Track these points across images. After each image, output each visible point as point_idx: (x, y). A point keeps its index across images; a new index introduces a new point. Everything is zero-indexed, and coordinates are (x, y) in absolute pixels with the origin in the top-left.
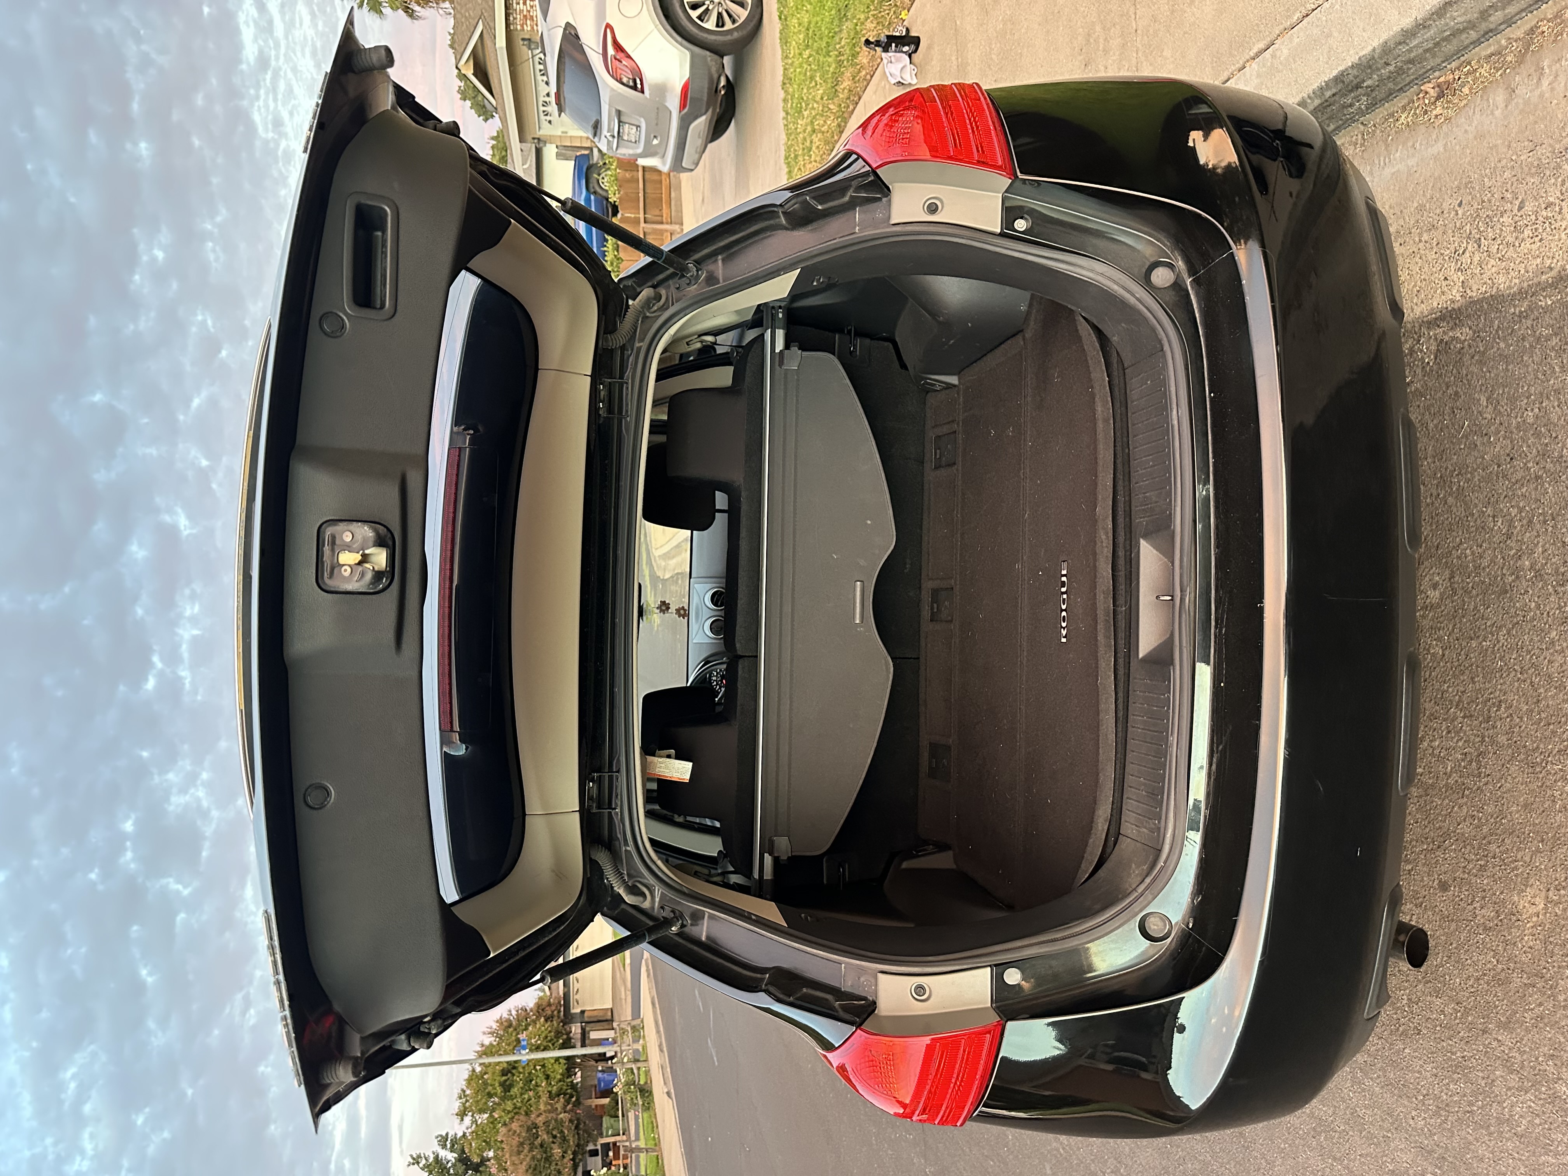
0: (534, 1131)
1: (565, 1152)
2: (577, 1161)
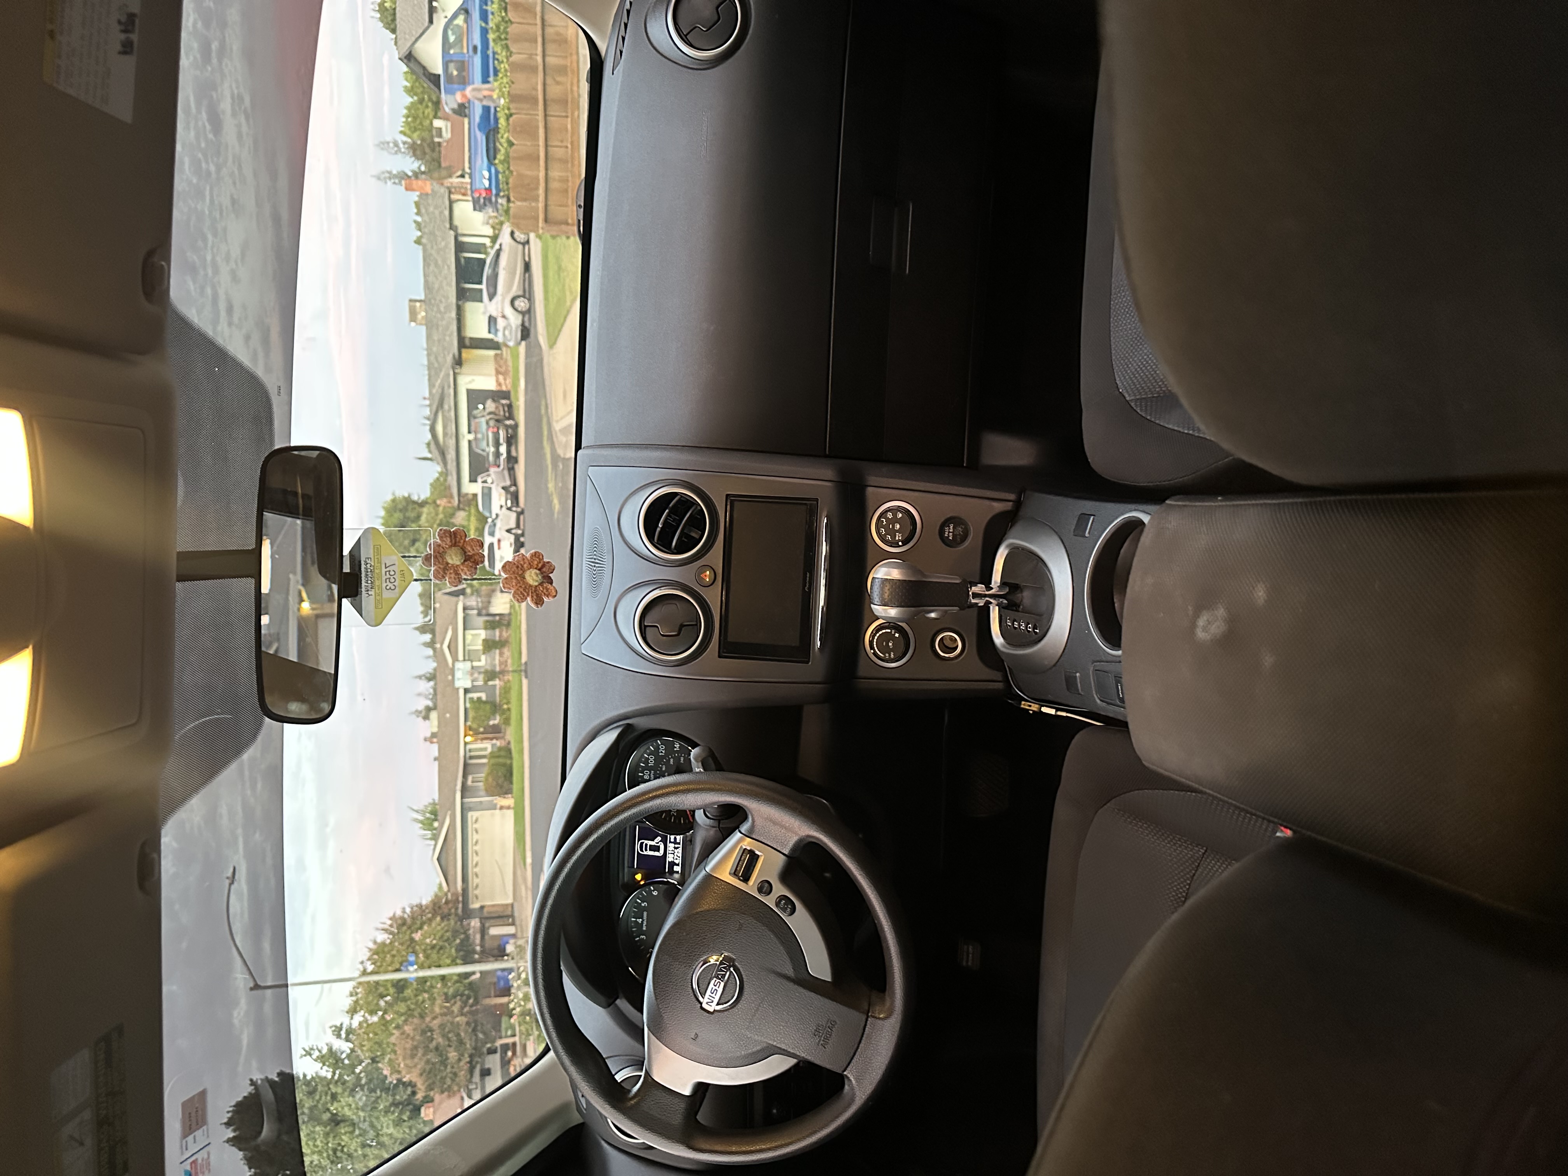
0: (429, 1034)
1: (463, 1055)
2: (474, 1063)
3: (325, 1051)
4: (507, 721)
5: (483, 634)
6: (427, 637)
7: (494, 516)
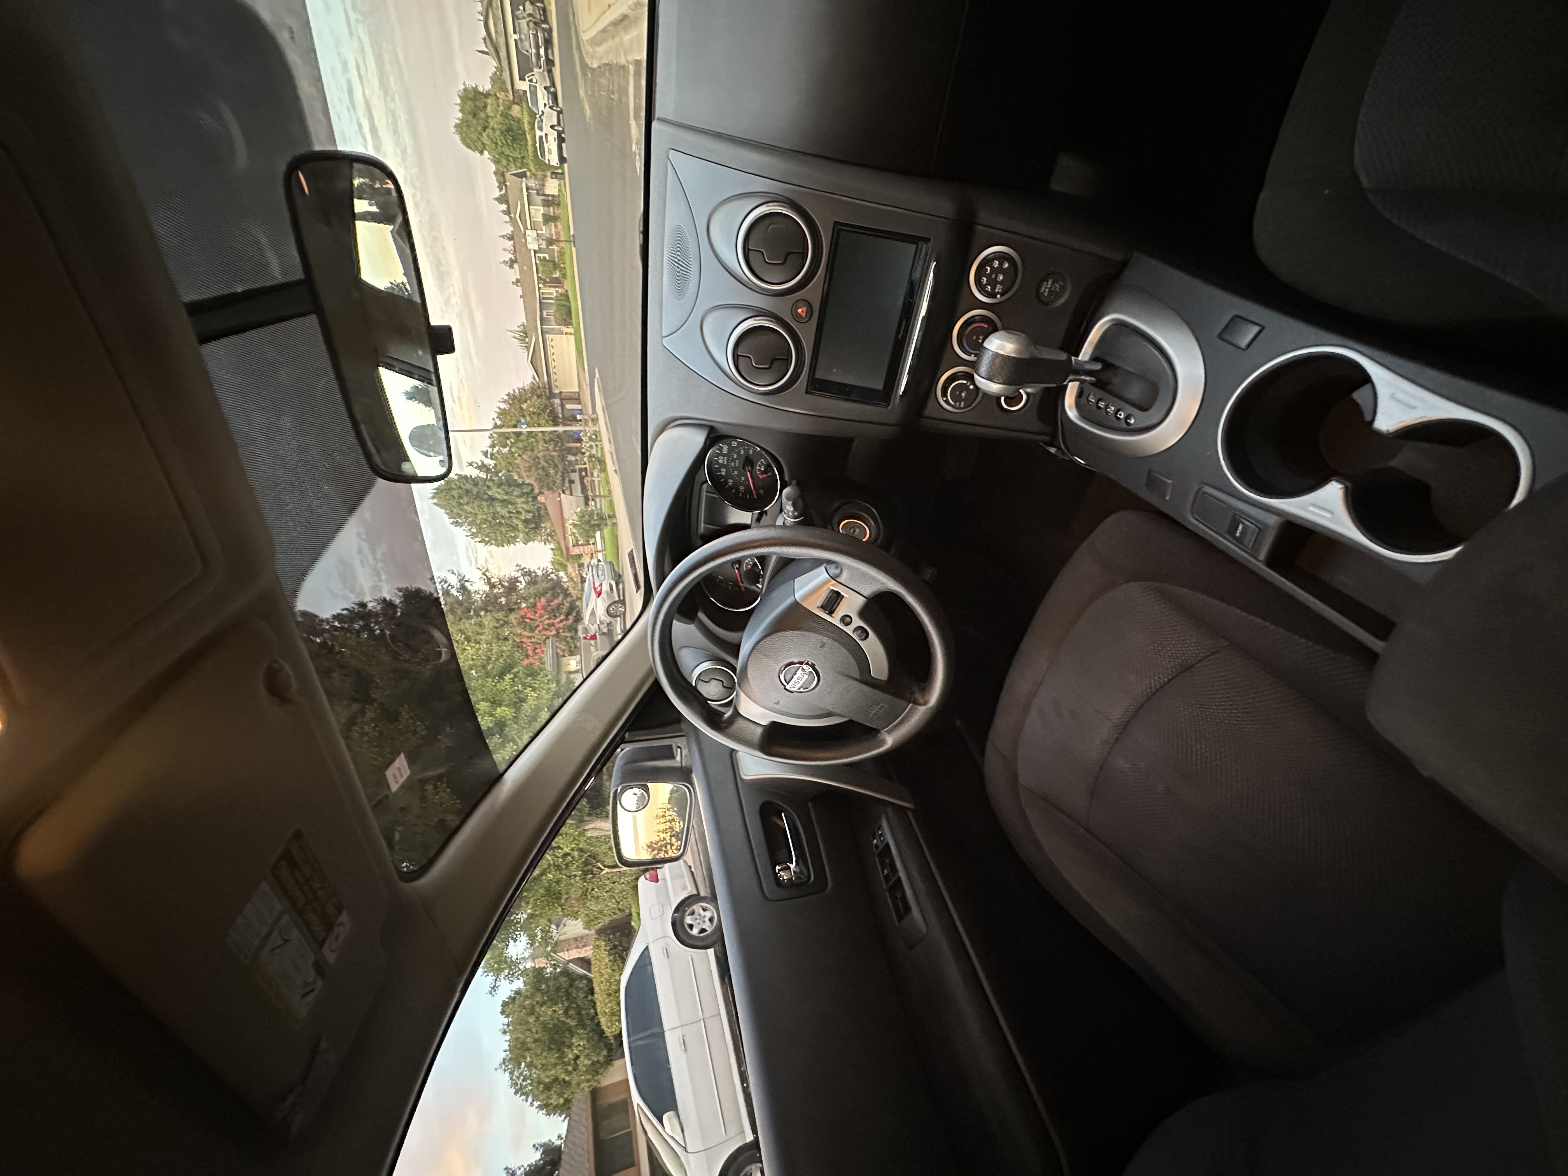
0: (537, 460)
2: (564, 476)
3: (480, 464)
4: (564, 276)
5: (542, 210)
6: (504, 207)
7: (541, 113)
